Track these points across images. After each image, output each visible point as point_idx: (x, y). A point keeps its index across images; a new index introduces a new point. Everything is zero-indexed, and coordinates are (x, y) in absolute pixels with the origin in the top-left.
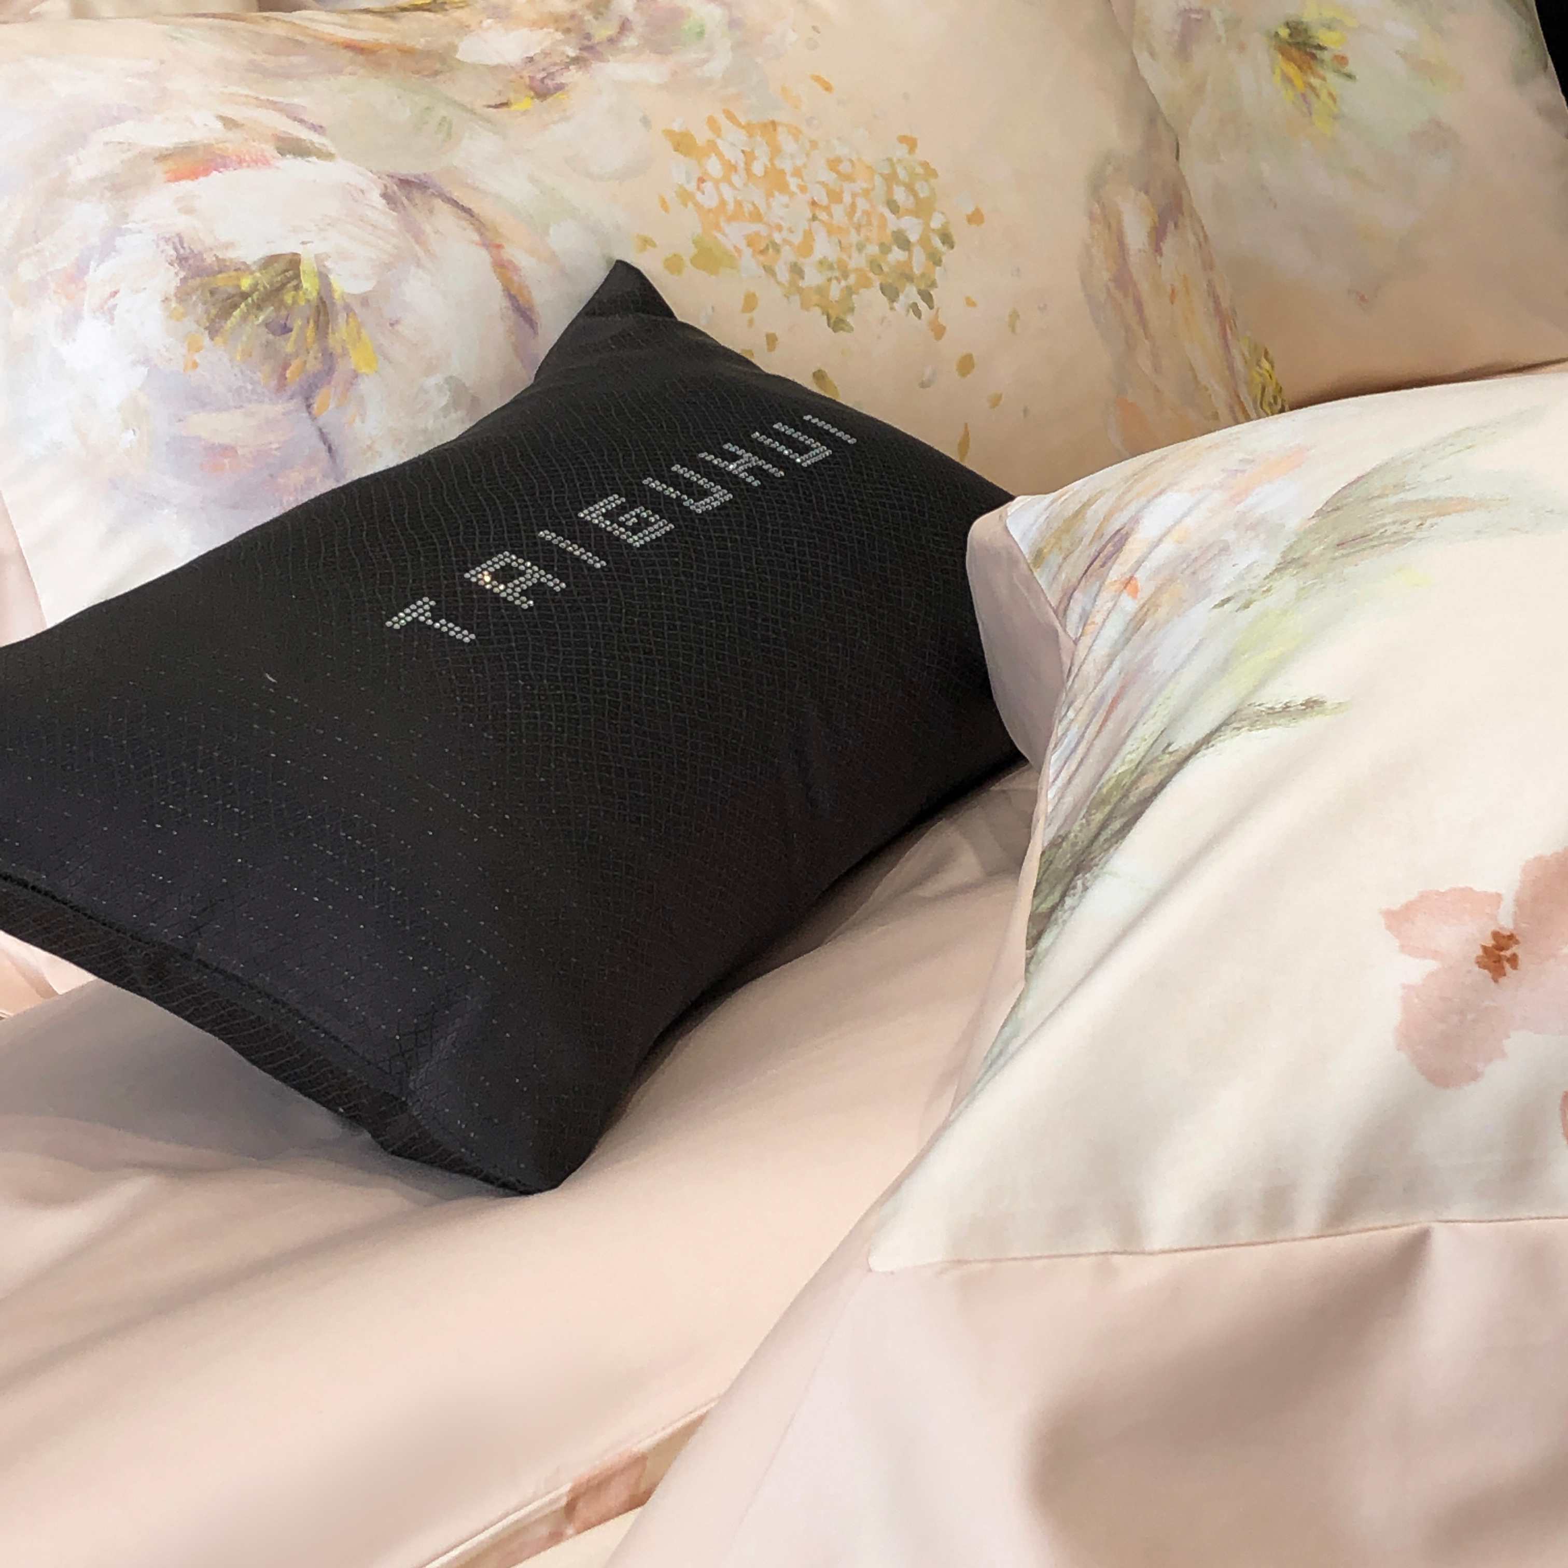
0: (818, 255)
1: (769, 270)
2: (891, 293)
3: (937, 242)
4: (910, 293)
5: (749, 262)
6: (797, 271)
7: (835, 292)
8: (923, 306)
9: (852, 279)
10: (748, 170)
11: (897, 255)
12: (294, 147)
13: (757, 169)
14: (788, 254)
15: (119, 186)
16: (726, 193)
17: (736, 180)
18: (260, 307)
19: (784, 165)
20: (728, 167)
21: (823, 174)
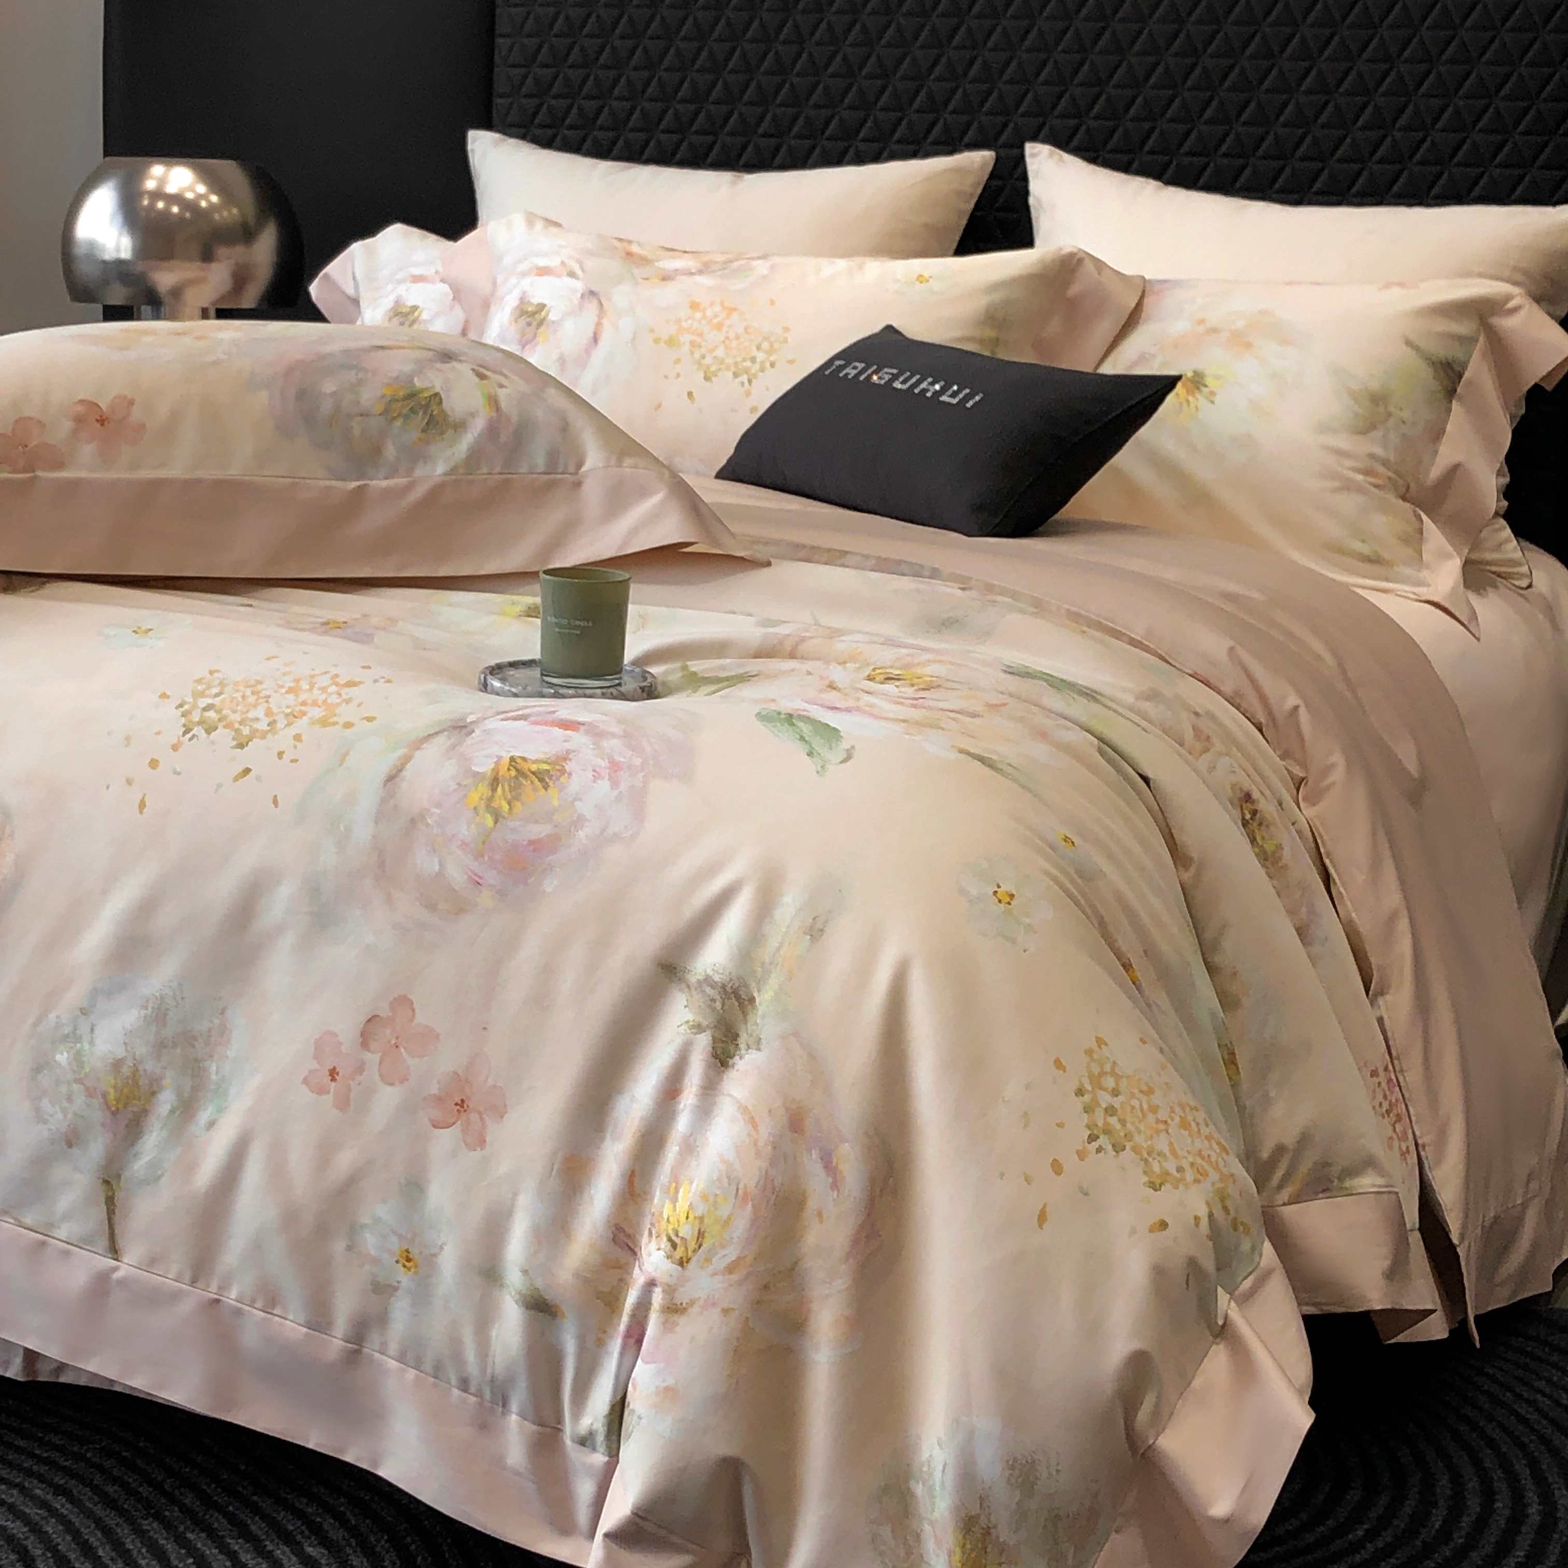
0: (715, 354)
1: (692, 353)
2: (736, 375)
3: (768, 365)
4: (744, 378)
5: (686, 348)
6: (703, 357)
7: (713, 368)
8: (746, 383)
9: (722, 367)
10: (711, 320)
11: (748, 364)
12: (572, 274)
13: (715, 321)
14: (703, 350)
15: (524, 274)
16: (695, 325)
17: (703, 322)
18: (529, 317)
19: (728, 322)
20: (704, 317)
21: (741, 330)
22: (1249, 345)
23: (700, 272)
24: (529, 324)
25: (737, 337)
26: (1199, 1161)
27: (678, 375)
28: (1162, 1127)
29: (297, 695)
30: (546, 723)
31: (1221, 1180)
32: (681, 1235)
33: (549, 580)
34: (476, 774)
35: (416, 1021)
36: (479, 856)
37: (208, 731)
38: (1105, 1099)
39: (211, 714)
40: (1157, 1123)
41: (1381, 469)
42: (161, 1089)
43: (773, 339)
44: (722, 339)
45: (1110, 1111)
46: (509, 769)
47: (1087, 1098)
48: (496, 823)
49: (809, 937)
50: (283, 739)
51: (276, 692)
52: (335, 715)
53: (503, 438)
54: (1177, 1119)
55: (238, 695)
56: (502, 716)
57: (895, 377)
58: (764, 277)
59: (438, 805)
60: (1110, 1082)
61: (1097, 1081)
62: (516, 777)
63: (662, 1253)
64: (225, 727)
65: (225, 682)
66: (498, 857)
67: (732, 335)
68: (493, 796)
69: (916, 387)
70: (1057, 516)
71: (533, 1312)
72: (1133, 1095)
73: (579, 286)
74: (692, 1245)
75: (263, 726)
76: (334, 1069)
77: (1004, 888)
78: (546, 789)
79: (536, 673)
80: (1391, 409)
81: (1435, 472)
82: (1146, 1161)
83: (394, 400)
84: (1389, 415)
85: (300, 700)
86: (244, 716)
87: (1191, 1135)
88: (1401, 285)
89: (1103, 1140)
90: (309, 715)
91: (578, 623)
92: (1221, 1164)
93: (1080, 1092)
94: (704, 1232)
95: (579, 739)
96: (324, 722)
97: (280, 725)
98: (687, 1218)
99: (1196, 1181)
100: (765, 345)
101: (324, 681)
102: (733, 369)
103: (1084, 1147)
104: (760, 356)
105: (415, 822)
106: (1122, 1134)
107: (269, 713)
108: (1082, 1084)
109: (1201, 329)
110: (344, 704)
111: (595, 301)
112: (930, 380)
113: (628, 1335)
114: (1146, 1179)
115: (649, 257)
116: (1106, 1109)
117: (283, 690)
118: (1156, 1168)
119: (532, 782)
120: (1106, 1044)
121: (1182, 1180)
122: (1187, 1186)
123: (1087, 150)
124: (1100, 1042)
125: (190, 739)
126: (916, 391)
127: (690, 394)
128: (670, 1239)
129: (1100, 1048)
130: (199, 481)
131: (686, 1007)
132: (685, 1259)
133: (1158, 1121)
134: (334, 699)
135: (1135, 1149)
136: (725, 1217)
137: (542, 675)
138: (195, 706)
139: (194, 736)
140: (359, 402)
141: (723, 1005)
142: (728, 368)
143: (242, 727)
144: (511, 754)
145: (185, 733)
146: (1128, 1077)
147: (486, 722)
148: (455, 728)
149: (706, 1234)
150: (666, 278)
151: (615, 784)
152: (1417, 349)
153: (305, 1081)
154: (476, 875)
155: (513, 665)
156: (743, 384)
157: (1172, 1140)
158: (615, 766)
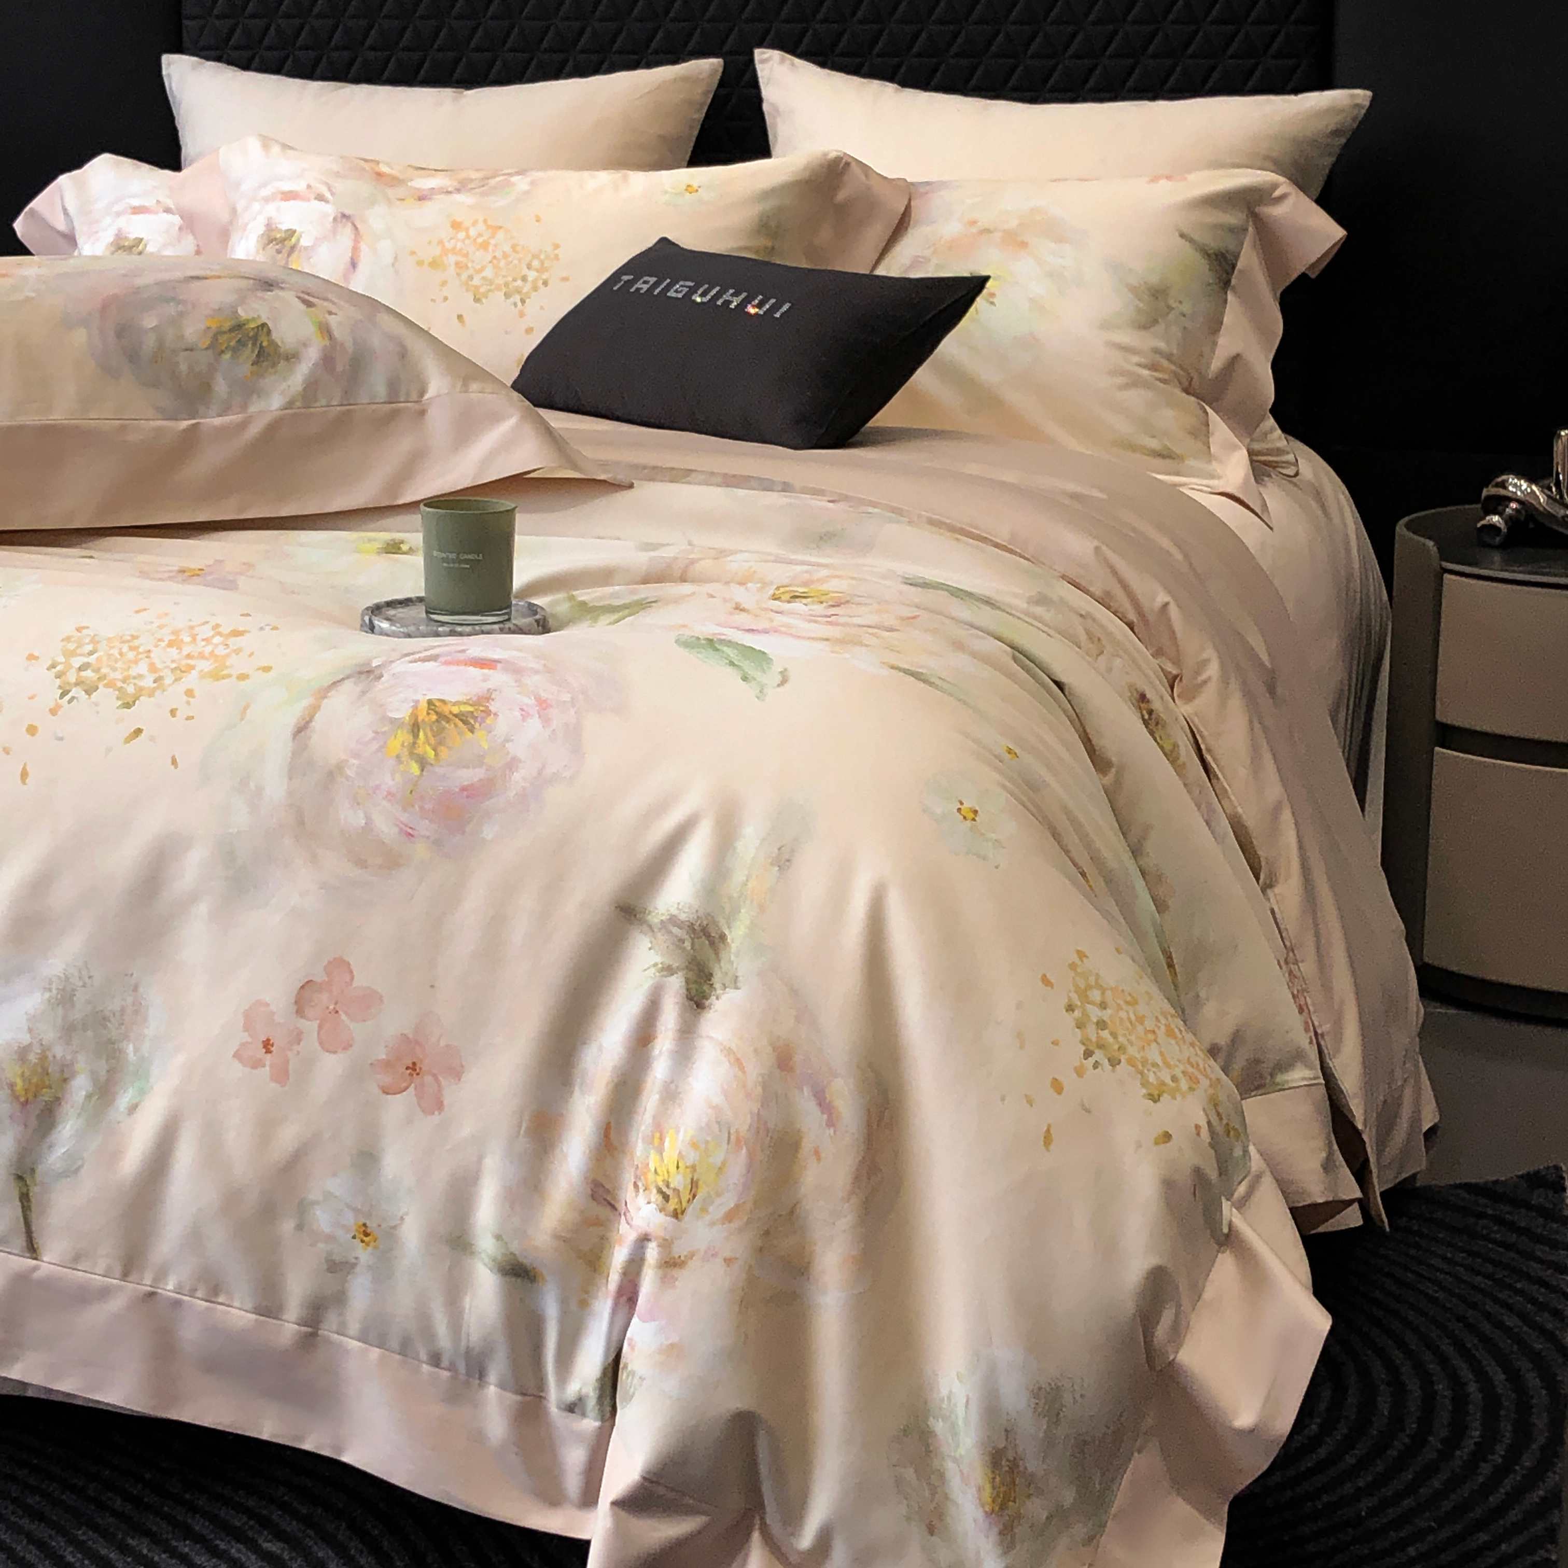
0: (484, 274)
1: (458, 275)
2: (507, 296)
3: (540, 284)
4: (517, 298)
5: (452, 269)
6: (471, 278)
7: (482, 290)
8: (519, 304)
9: (493, 287)
10: (475, 240)
11: (519, 283)
12: (320, 198)
13: (480, 240)
14: (471, 271)
15: (267, 200)
16: (459, 245)
17: (467, 242)
18: (277, 244)
19: (493, 242)
20: (468, 237)
21: (507, 248)
22: (1024, 245)
23: (458, 191)
24: (279, 252)
25: (505, 256)
26: (1190, 1070)
27: (446, 299)
28: (1151, 1037)
29: (180, 649)
30: (458, 663)
31: (1211, 1086)
32: (672, 1186)
33: (429, 512)
34: (393, 721)
35: (355, 984)
36: (406, 806)
37: (88, 692)
38: (1095, 1013)
39: (88, 674)
40: (1145, 1034)
41: (1165, 363)
42: (74, 1075)
43: (542, 257)
44: (490, 259)
45: (1101, 1025)
46: (428, 714)
47: (1077, 1013)
48: (422, 770)
49: (777, 868)
50: (174, 695)
51: (156, 646)
52: (227, 667)
53: (339, 368)
54: (1163, 1028)
55: (115, 652)
56: (407, 658)
57: (692, 291)
58: (527, 193)
59: (356, 755)
60: (1096, 995)
61: (1083, 994)
62: (437, 721)
63: (653, 1206)
64: (107, 686)
65: (97, 638)
66: (428, 806)
67: (499, 254)
68: (414, 743)
69: (718, 299)
70: (871, 424)
71: (508, 1279)
72: (1120, 1008)
73: (329, 210)
74: (685, 1196)
75: (148, 682)
76: (268, 1040)
77: (967, 805)
78: (472, 732)
79: (419, 612)
80: (1172, 302)
81: (1216, 364)
82: (1142, 1073)
83: (219, 333)
84: (1170, 308)
85: (185, 653)
86: (126, 673)
87: (1177, 1043)
88: (1169, 178)
89: (1098, 1055)
90: (198, 669)
91: (466, 557)
92: (1208, 1070)
93: (1070, 1008)
94: (698, 1180)
95: (497, 678)
96: (216, 676)
97: (168, 681)
98: (678, 1167)
99: (1191, 1089)
100: (536, 263)
101: (206, 631)
102: (504, 290)
103: (1081, 1062)
104: (532, 275)
105: (333, 774)
106: (1116, 1047)
107: (153, 668)
108: (1070, 999)
109: (974, 230)
110: (234, 655)
111: (350, 224)
112: (731, 291)
113: (620, 1292)
114: (1144, 1091)
115: (401, 177)
116: (1098, 1023)
117: (163, 644)
118: (1152, 1078)
119: (456, 725)
120: (1087, 957)
121: (1178, 1089)
122: (1184, 1096)
123: (815, 54)
124: (1081, 955)
125: (70, 702)
126: (719, 303)
127: (460, 317)
128: (660, 1191)
129: (1082, 961)
130: (21, 428)
131: (650, 949)
132: (679, 1211)
133: (1147, 1032)
134: (221, 651)
135: (1131, 1062)
136: (719, 1164)
137: (427, 612)
138: (69, 666)
139: (73, 698)
140: (183, 336)
141: (693, 945)
142: (498, 288)
143: (125, 686)
144: (428, 698)
145: (63, 695)
146: (1112, 989)
147: (393, 665)
148: (360, 673)
149: (700, 1183)
150: (422, 198)
151: (546, 721)
152: (1191, 241)
153: (237, 1055)
154: (406, 826)
155: (390, 604)
156: (515, 304)
157: (1163, 1050)
158: (543, 704)
